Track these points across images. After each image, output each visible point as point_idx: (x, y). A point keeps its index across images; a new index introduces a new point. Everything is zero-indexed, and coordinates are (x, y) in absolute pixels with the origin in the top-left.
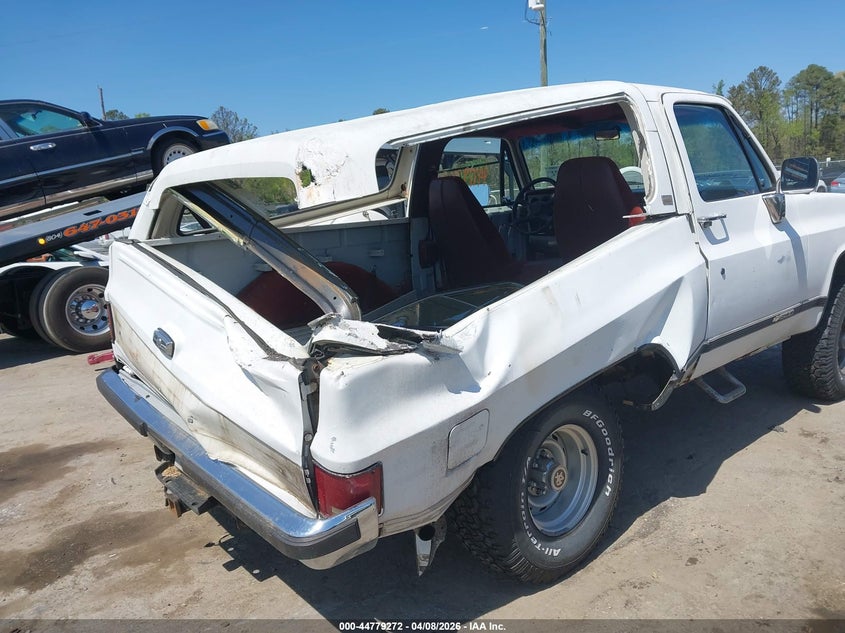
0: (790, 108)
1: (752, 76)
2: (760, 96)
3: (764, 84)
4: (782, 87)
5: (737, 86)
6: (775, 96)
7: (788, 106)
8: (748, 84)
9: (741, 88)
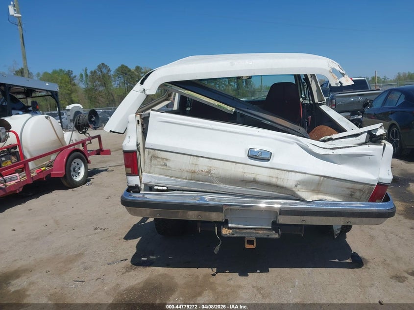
0: (116, 82)
1: (99, 67)
2: (104, 76)
3: (105, 71)
4: (112, 73)
5: (93, 71)
6: (109, 77)
7: (115, 81)
8: (98, 70)
9: (95, 72)
